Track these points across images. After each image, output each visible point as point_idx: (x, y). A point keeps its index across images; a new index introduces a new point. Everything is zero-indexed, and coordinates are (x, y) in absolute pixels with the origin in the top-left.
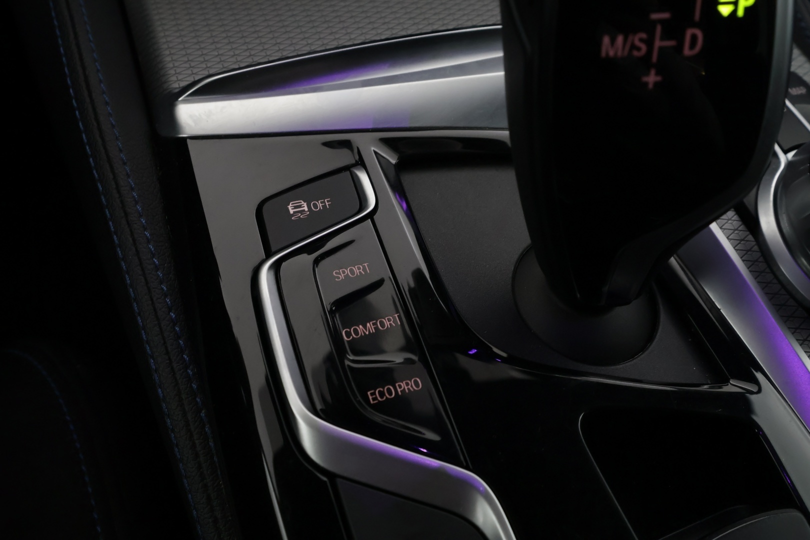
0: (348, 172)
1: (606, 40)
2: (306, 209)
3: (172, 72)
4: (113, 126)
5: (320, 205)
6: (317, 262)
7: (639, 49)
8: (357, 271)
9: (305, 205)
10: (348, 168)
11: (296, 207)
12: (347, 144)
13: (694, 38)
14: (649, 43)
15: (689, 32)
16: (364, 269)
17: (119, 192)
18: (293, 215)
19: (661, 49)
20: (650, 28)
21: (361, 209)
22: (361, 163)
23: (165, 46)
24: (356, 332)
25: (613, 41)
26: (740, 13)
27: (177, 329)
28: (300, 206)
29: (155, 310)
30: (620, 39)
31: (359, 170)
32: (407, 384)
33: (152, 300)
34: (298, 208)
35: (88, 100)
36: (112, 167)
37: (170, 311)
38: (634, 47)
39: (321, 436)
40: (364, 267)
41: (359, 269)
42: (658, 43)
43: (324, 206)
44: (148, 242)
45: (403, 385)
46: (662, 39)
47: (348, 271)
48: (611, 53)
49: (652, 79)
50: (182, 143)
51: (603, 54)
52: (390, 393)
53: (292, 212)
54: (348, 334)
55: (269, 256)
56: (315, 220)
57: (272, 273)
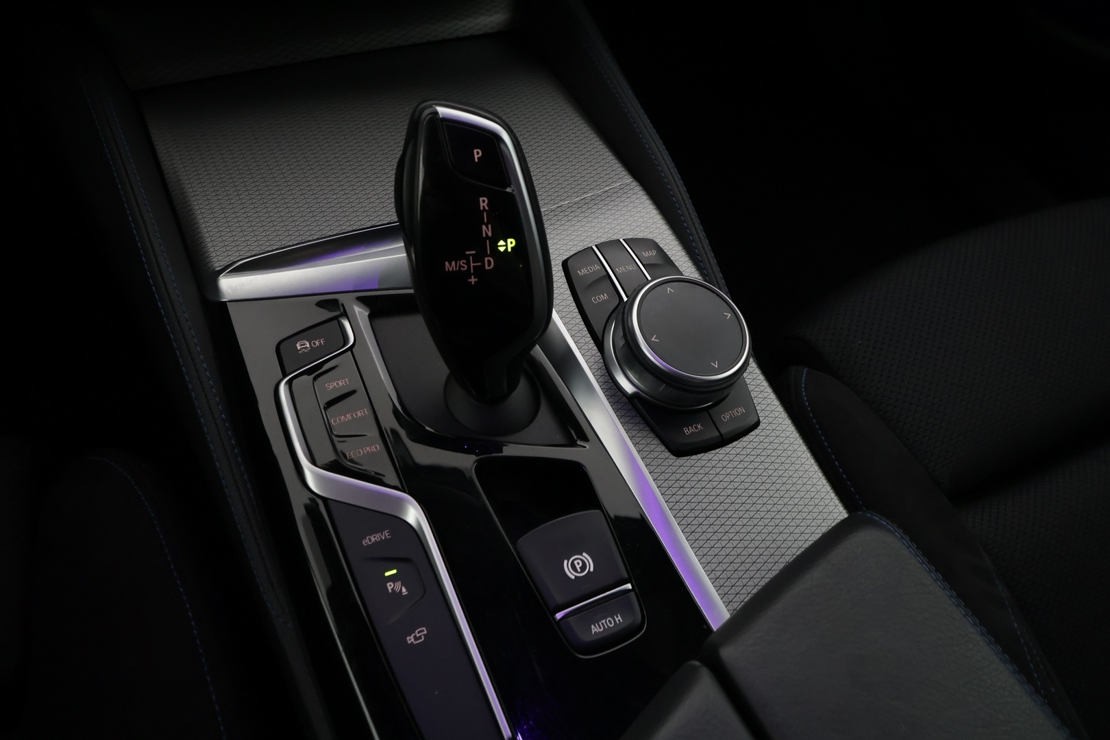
0: (336, 321)
1: (447, 263)
2: (308, 346)
3: (215, 259)
4: (178, 296)
5: (317, 343)
6: (315, 379)
7: (464, 267)
8: (340, 384)
9: (308, 343)
10: (336, 318)
11: (301, 345)
12: (335, 302)
13: (489, 261)
14: (468, 264)
15: (486, 259)
16: (346, 382)
17: (185, 339)
18: (300, 350)
19: (473, 266)
20: (467, 258)
21: (345, 344)
22: (345, 314)
23: (209, 240)
24: (340, 419)
25: (450, 264)
26: (509, 250)
27: (227, 425)
28: (304, 345)
29: (212, 413)
30: (453, 263)
31: (343, 319)
32: (370, 448)
33: (210, 407)
34: (303, 345)
35: (160, 280)
36: (179, 323)
37: (222, 414)
38: (460, 266)
39: (319, 478)
40: (345, 381)
41: (342, 382)
42: (472, 265)
43: (320, 344)
44: (206, 370)
45: (368, 449)
46: (473, 263)
47: (335, 384)
48: (451, 269)
49: (473, 280)
50: (224, 305)
51: (447, 270)
52: (360, 453)
53: (299, 348)
54: (335, 421)
55: (284, 376)
56: (314, 353)
57: (287, 386)
